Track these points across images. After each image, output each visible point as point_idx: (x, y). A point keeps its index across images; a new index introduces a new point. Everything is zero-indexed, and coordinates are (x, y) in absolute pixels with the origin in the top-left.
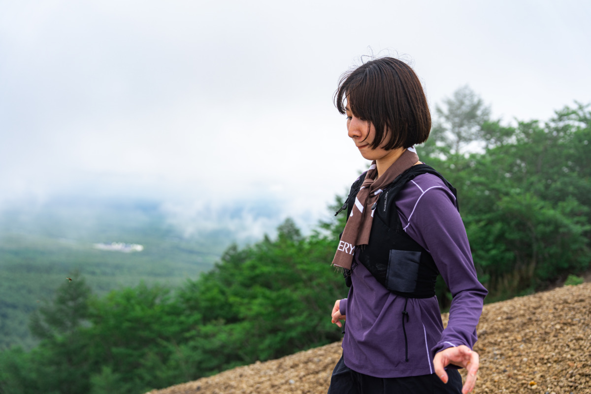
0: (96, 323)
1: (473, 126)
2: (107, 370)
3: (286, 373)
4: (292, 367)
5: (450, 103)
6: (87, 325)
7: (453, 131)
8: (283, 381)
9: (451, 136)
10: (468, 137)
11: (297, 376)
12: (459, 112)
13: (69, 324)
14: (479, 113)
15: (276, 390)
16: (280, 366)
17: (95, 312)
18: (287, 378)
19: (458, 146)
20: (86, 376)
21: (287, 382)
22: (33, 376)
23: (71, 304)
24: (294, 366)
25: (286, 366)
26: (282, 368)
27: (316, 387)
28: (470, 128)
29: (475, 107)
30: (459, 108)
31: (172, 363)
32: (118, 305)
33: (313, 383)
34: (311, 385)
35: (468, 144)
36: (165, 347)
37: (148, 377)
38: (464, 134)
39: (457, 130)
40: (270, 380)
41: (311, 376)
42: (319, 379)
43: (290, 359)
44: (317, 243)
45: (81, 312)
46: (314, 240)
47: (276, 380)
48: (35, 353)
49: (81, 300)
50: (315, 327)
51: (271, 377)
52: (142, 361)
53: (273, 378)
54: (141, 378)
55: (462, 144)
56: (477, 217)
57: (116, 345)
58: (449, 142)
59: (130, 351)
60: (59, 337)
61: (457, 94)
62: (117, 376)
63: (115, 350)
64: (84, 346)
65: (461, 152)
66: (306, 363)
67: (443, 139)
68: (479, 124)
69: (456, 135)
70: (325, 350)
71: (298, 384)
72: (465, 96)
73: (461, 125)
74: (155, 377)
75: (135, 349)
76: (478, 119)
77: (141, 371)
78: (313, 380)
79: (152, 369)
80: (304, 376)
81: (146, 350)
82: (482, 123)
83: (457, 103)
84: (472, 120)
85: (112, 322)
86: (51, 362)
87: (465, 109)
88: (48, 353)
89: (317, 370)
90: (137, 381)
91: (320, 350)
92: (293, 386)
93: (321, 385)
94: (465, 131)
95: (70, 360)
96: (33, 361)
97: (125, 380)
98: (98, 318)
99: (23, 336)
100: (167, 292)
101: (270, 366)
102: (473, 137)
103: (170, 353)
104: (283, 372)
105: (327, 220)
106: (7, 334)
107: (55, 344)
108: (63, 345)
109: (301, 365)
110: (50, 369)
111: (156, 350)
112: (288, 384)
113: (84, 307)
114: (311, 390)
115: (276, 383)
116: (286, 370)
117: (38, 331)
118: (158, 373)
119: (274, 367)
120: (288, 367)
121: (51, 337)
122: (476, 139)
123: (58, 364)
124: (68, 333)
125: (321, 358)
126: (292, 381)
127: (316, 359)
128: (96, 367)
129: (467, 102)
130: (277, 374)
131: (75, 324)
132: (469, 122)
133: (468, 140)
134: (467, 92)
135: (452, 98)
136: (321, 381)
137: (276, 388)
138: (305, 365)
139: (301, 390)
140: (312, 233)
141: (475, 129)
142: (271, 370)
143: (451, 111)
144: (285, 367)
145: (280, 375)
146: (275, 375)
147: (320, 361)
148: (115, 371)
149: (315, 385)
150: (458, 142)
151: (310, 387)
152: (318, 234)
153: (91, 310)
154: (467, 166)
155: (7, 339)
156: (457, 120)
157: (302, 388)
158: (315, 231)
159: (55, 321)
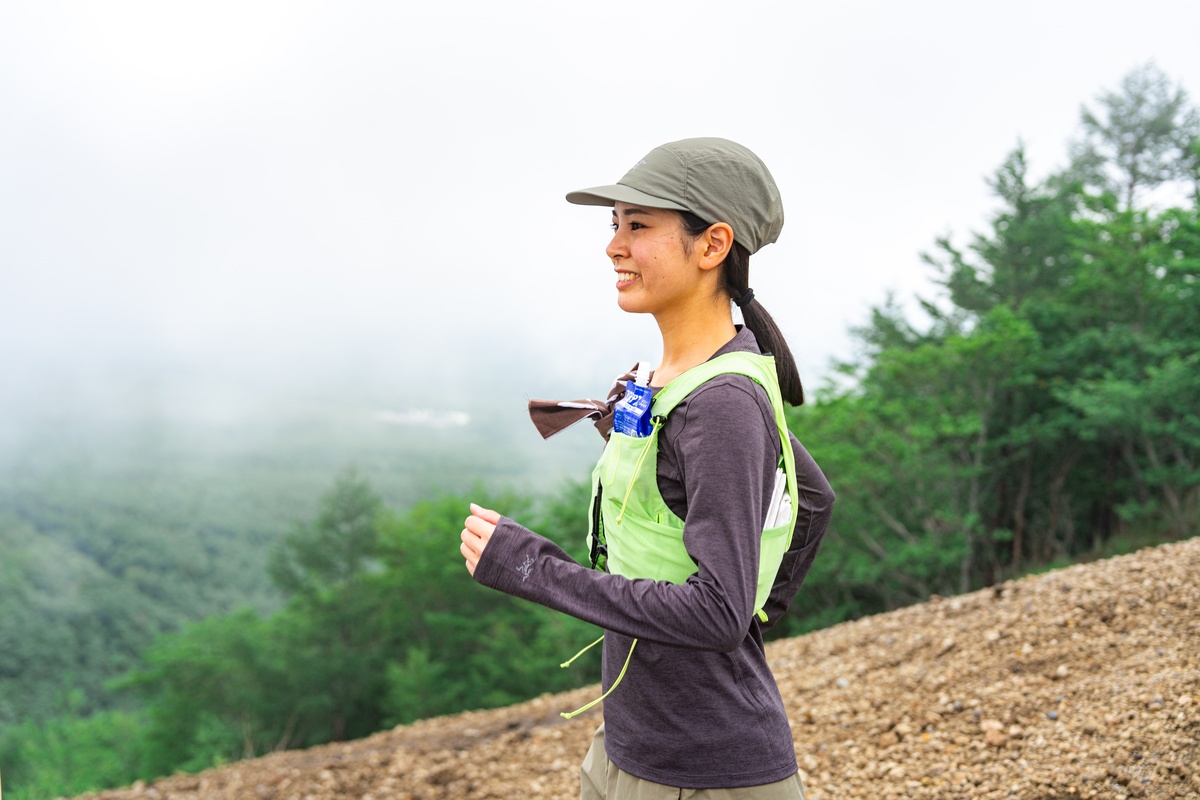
0: (393, 565)
1: (1166, 150)
2: (417, 656)
3: (824, 666)
4: (833, 654)
5: (1112, 102)
6: (376, 568)
7: (1121, 163)
8: (822, 681)
9: (1116, 174)
10: (1154, 174)
11: (851, 671)
12: (1134, 120)
13: (342, 565)
14: (1178, 120)
15: (810, 699)
16: (806, 651)
17: (391, 544)
18: (829, 676)
19: (1131, 195)
20: (378, 666)
21: (831, 683)
22: (280, 665)
23: (345, 528)
24: (838, 651)
25: (821, 651)
26: (813, 655)
27: (900, 694)
28: (1157, 154)
29: (1170, 109)
30: (1131, 113)
31: (543, 643)
32: (434, 529)
33: (891, 686)
34: (889, 691)
35: (1153, 189)
36: (527, 613)
37: (496, 671)
38: (1144, 168)
39: (1129, 159)
40: (790, 678)
41: (883, 672)
42: (904, 677)
43: (824, 638)
44: (834, 404)
45: (365, 545)
46: (826, 399)
47: (804, 678)
48: (280, 622)
49: (363, 520)
50: (833, 575)
51: (792, 673)
52: (483, 639)
53: (797, 674)
54: (484, 672)
55: (1141, 189)
56: (1182, 345)
57: (432, 607)
58: (1111, 185)
59: (461, 621)
60: (325, 593)
61: (1127, 82)
62: (438, 667)
63: (431, 617)
64: (372, 610)
65: (1139, 206)
66: (863, 645)
67: (1098, 180)
68: (1178, 144)
69: (1127, 171)
70: (900, 619)
71: (857, 687)
72: (1146, 85)
73: (1139, 148)
74: (511, 671)
75: (470, 616)
76: (1175, 134)
77: (481, 659)
78: (891, 679)
79: (502, 656)
80: (867, 672)
81: (491, 618)
82: (1185, 141)
83: (1130, 103)
84: (1162, 138)
85: (423, 564)
86: (312, 640)
87: (1147, 112)
88: (304, 622)
89: (892, 660)
90: (477, 678)
91: (890, 619)
92: (849, 692)
93: (911, 690)
94: (1148, 162)
95: (346, 637)
96: (277, 636)
97: (450, 675)
98: (396, 556)
99: (249, 590)
100: (527, 504)
101: (785, 651)
102: (1165, 173)
103: (537, 624)
104: (816, 663)
105: (847, 358)
106: (219, 586)
107: (317, 605)
108: (332, 607)
109: (853, 651)
110: (311, 653)
111: (510, 618)
112: (834, 686)
113: (370, 534)
114: (890, 700)
115: (807, 684)
116: (819, 661)
117: (285, 581)
118: (517, 664)
119: (795, 653)
120: (825, 654)
121: (310, 592)
122: (1172, 177)
123: (325, 643)
124: (340, 584)
125: (895, 635)
126: (843, 682)
127: (883, 638)
128: (397, 649)
129: (1151, 99)
130: (805, 667)
131: (353, 567)
132: (1156, 141)
133: (1154, 180)
134: (1152, 76)
135: (1119, 92)
136: (909, 681)
137: (810, 695)
138: (862, 650)
139: (867, 699)
140: (824, 384)
141: (1171, 155)
142: (789, 658)
143: (1115, 120)
144: (819, 654)
145: (810, 669)
146: (799, 668)
147: (894, 641)
148: (433, 658)
149: (897, 690)
150: (1131, 186)
151: (885, 695)
152: (833, 385)
153: (384, 539)
154: (1152, 236)
155: (220, 595)
156: (1129, 138)
157: (868, 695)
158: (828, 379)
159: (315, 559)
